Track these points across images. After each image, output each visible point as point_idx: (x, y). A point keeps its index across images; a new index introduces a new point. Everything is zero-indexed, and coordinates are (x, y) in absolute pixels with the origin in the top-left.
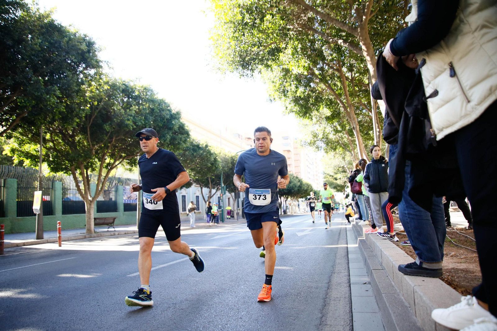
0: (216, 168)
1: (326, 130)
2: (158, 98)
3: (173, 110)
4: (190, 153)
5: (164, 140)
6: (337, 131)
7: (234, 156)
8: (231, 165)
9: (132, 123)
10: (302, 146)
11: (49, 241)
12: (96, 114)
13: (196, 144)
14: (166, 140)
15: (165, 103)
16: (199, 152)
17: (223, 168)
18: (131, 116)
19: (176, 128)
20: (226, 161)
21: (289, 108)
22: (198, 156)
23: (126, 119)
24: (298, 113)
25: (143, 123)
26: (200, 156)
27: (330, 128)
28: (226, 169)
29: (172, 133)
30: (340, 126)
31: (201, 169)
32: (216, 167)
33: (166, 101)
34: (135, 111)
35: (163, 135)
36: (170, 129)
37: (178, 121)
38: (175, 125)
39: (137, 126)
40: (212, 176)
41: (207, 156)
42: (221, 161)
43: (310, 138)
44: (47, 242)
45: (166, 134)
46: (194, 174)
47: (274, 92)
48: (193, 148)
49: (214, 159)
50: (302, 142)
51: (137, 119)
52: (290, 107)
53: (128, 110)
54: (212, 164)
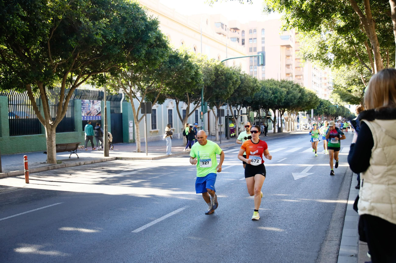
0: (197, 83)
1: (338, 42)
2: (130, 3)
3: (148, 19)
4: (166, 66)
5: (138, 55)
6: (351, 43)
7: (218, 65)
8: (215, 77)
9: (101, 38)
10: (305, 59)
11: (9, 175)
12: (57, 26)
13: (173, 54)
14: (141, 56)
15: (138, 9)
16: (178, 65)
17: (205, 80)
18: (100, 29)
19: (153, 40)
20: (208, 72)
21: (291, 22)
22: (176, 70)
23: (94, 33)
24: (302, 28)
25: (114, 36)
26: (178, 70)
27: (343, 40)
28: (209, 82)
29: (147, 47)
30: (356, 38)
31: (178, 83)
32: (196, 81)
33: (140, 6)
34: (105, 24)
35: (137, 49)
36: (146, 42)
37: (155, 33)
38: (151, 38)
39: (107, 40)
40: (192, 91)
41: (187, 70)
42: (203, 74)
43: (315, 51)
44: (7, 175)
45: (140, 49)
46: (169, 88)
47: (273, 4)
48: (170, 59)
49: (195, 72)
50: (305, 55)
51: (107, 32)
52: (293, 21)
53: (97, 23)
54: (192, 79)
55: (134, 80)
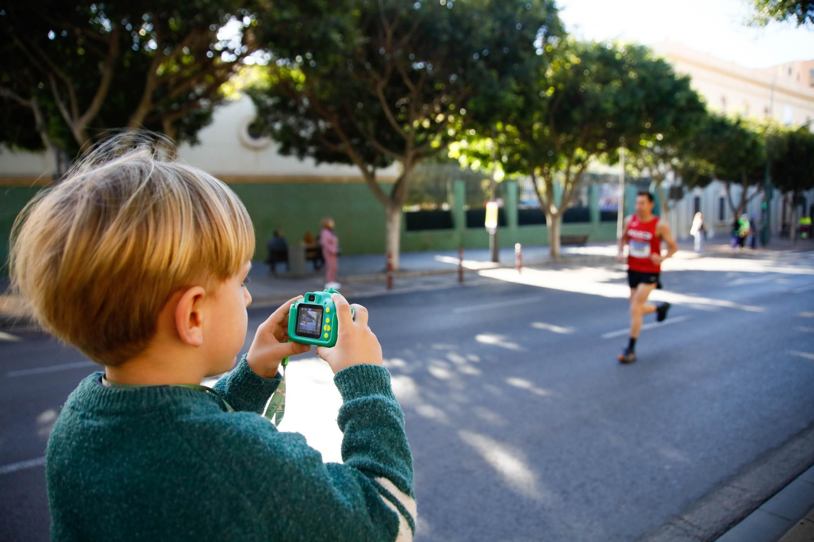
0: (756, 157)
3: (677, 75)
9: (612, 106)
11: (506, 266)
15: (664, 65)
16: (724, 134)
17: (769, 154)
23: (604, 100)
26: (725, 140)
29: (675, 112)
35: (661, 116)
36: (672, 106)
38: (679, 99)
39: (620, 108)
41: (739, 140)
45: (664, 114)
46: (714, 166)
48: (713, 128)
49: (752, 142)
53: (607, 87)
54: (748, 152)
55: (665, 157)
